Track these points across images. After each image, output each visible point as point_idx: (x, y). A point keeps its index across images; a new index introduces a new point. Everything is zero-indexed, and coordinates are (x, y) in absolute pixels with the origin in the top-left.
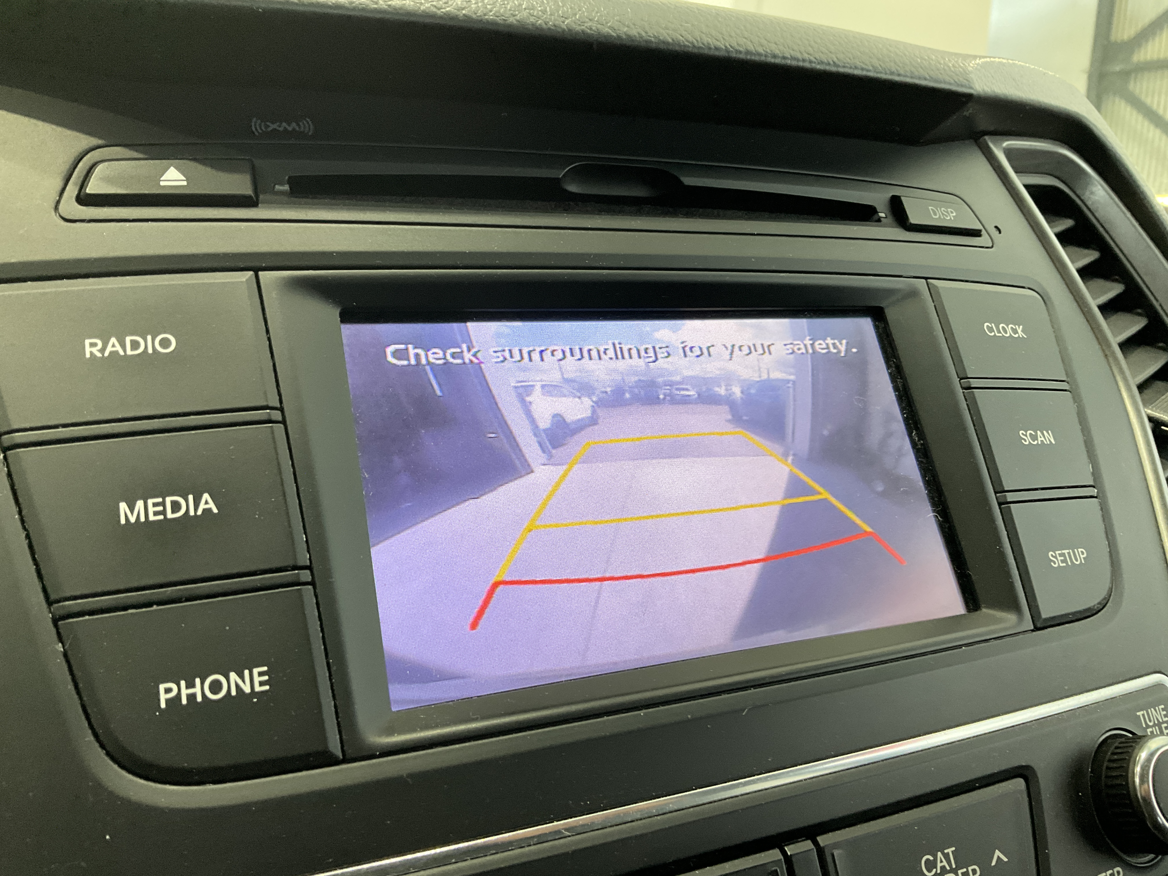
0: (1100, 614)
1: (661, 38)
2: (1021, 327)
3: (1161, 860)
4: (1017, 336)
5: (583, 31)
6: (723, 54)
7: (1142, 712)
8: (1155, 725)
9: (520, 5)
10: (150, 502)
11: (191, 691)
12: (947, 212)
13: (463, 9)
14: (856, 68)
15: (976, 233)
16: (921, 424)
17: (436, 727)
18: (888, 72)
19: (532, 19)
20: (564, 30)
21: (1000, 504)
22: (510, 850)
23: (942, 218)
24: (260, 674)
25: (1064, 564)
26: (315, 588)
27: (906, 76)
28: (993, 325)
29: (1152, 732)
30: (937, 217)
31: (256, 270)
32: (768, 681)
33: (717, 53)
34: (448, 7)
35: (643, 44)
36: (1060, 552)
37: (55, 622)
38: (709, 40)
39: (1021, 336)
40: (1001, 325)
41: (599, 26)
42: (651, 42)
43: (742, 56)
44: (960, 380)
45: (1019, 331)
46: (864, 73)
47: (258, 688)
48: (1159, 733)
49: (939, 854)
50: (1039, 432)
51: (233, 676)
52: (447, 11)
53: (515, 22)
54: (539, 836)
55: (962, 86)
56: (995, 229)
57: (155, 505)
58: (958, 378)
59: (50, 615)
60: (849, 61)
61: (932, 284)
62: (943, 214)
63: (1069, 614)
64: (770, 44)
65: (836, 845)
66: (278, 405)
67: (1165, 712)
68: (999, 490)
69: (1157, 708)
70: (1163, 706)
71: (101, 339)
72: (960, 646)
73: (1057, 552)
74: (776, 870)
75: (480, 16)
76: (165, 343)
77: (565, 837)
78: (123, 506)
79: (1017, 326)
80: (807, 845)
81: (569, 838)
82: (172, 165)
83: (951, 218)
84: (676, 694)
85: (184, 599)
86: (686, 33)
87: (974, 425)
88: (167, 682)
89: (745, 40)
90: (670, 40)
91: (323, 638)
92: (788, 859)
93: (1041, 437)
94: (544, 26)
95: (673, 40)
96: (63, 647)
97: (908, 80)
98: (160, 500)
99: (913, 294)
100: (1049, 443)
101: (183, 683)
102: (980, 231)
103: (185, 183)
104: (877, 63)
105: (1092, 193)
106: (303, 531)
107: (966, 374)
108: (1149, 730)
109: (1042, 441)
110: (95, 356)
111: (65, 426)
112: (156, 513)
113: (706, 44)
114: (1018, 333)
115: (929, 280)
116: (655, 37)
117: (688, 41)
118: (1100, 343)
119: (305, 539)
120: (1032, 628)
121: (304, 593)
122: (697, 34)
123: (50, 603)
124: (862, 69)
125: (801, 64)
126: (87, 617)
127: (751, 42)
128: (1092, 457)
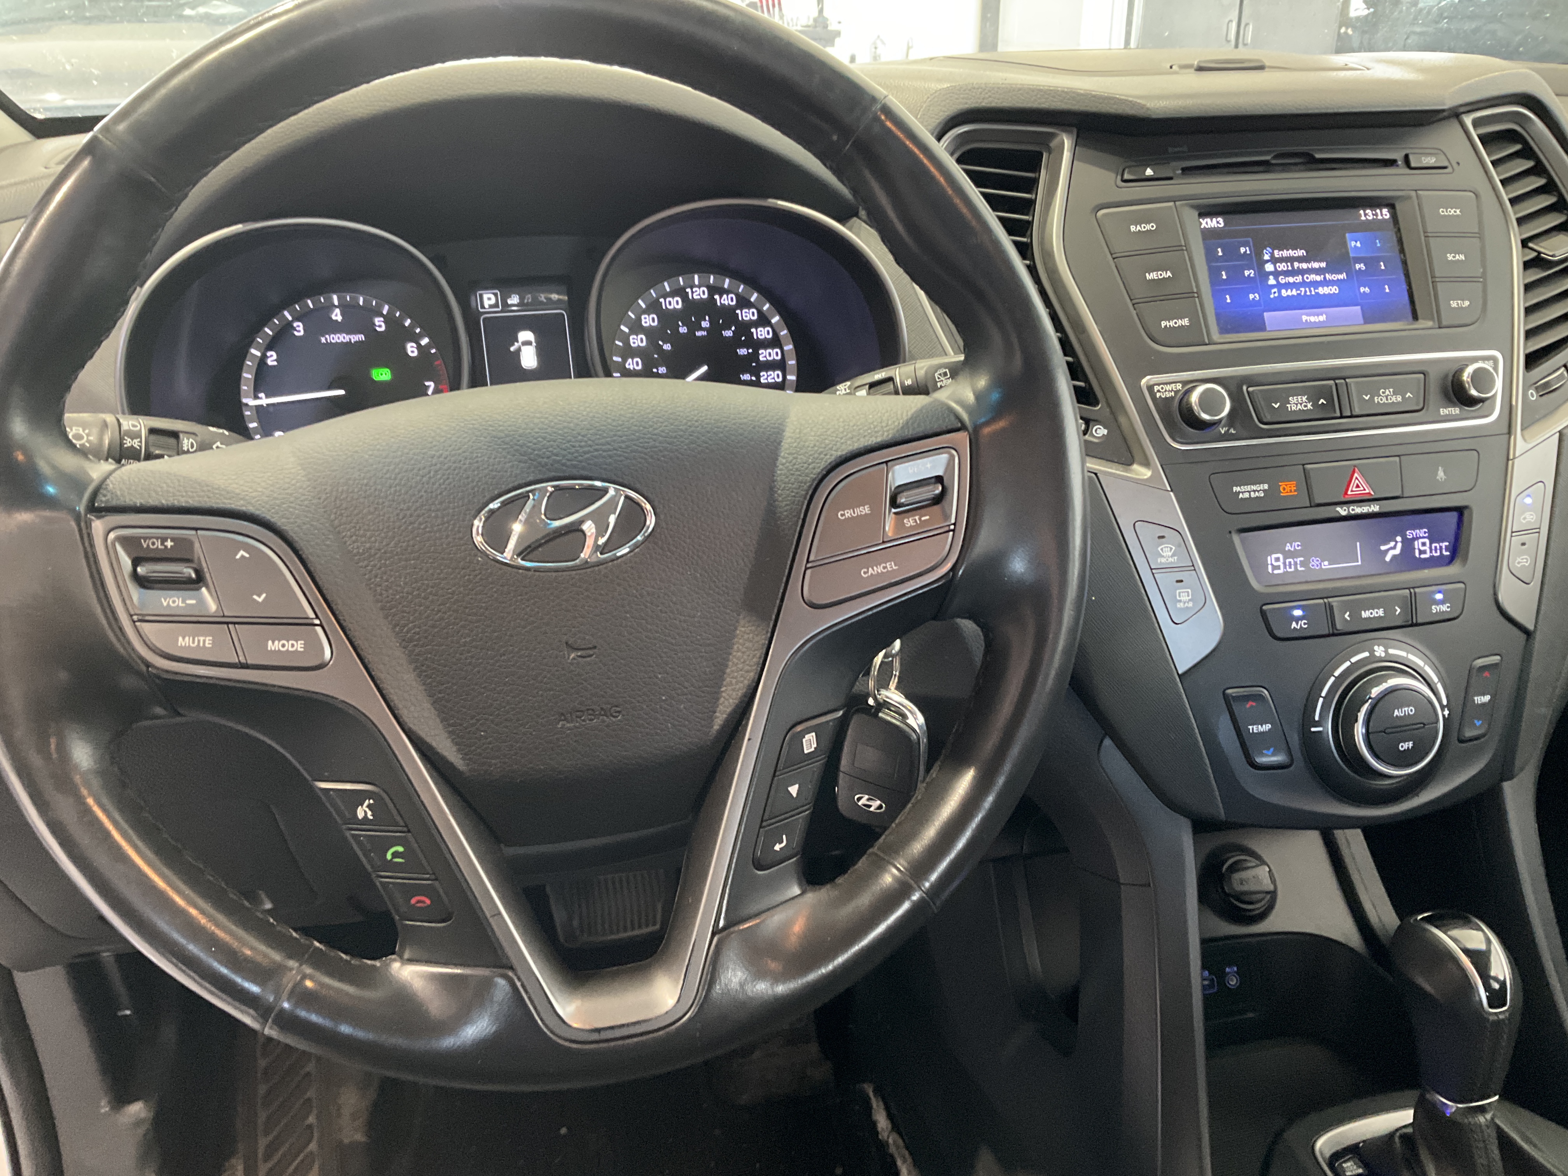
0: (1471, 325)
2: (1460, 209)
3: (1478, 411)
4: (1456, 214)
11: (1169, 324)
12: (1433, 159)
15: (1445, 167)
16: (1405, 252)
23: (1428, 162)
24: (1187, 320)
25: (1458, 307)
26: (1199, 298)
28: (1444, 209)
30: (1425, 162)
31: (1175, 201)
39: (1459, 214)
40: (1449, 209)
44: (1424, 234)
45: (1458, 211)
47: (1186, 324)
49: (1387, 390)
50: (1457, 255)
51: (1180, 321)
56: (1458, 164)
57: (1156, 274)
59: (1132, 303)
61: (1418, 193)
63: (1456, 324)
65: (1352, 383)
66: (1184, 244)
68: (1433, 276)
71: (1135, 225)
73: (1455, 302)
76: (1153, 226)
78: (1147, 275)
80: (1343, 381)
82: (1149, 167)
83: (1434, 162)
85: (1165, 300)
87: (1427, 252)
88: (1163, 321)
91: (1201, 312)
92: (1336, 384)
96: (1136, 311)
99: (1408, 198)
100: (1461, 259)
101: (1167, 322)
102: (1448, 166)
103: (1153, 173)
105: (1537, 131)
106: (1194, 281)
107: (1427, 231)
109: (1458, 259)
110: (1134, 231)
111: (1129, 251)
112: (1156, 277)
118: (1505, 215)
119: (1195, 285)
120: (1438, 327)
121: (1196, 298)
123: (1131, 300)
126: (1141, 304)
128: (1484, 266)
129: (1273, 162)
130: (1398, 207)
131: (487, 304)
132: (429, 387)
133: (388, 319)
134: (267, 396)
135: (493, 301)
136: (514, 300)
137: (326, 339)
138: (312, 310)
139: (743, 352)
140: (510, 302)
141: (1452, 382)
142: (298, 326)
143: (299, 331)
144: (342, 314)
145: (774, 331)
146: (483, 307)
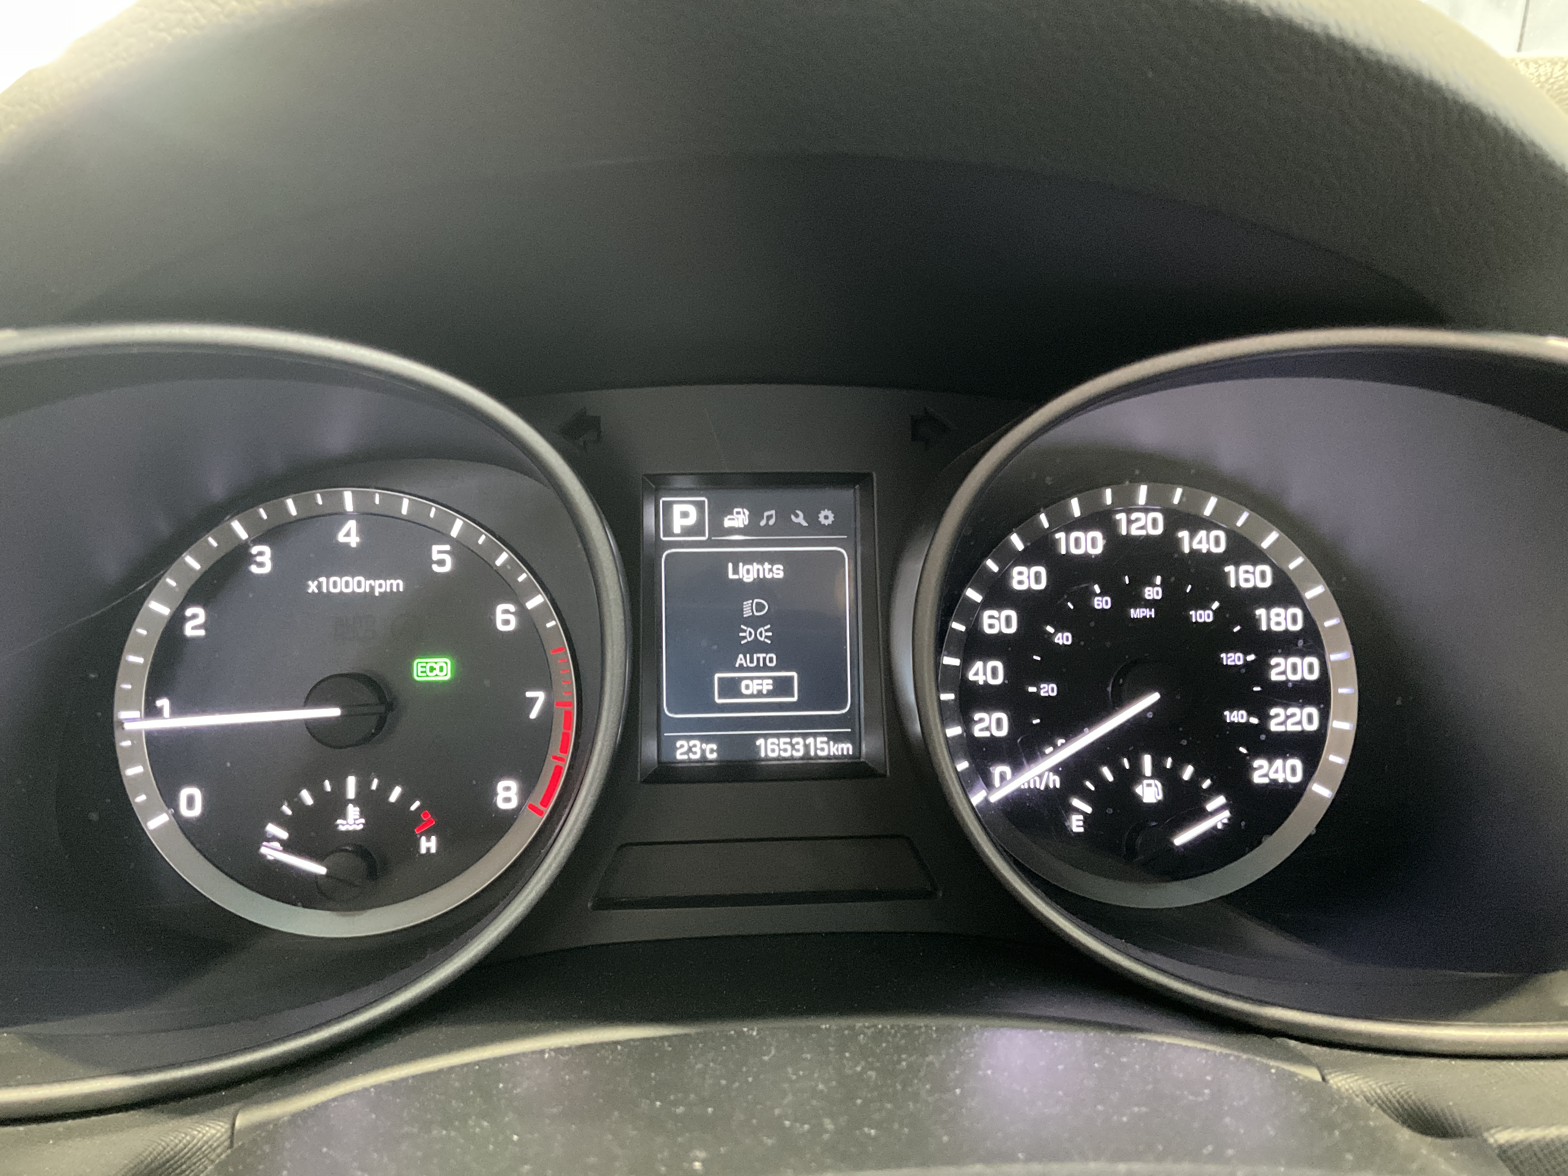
131: (678, 524)
132: (534, 700)
133: (461, 549)
134: (178, 710)
135: (692, 520)
136: (738, 519)
137: (319, 586)
138: (298, 520)
139: (1233, 659)
140: (728, 523)
142: (261, 554)
143: (261, 565)
144: (360, 532)
145: (1307, 616)
146: (669, 532)
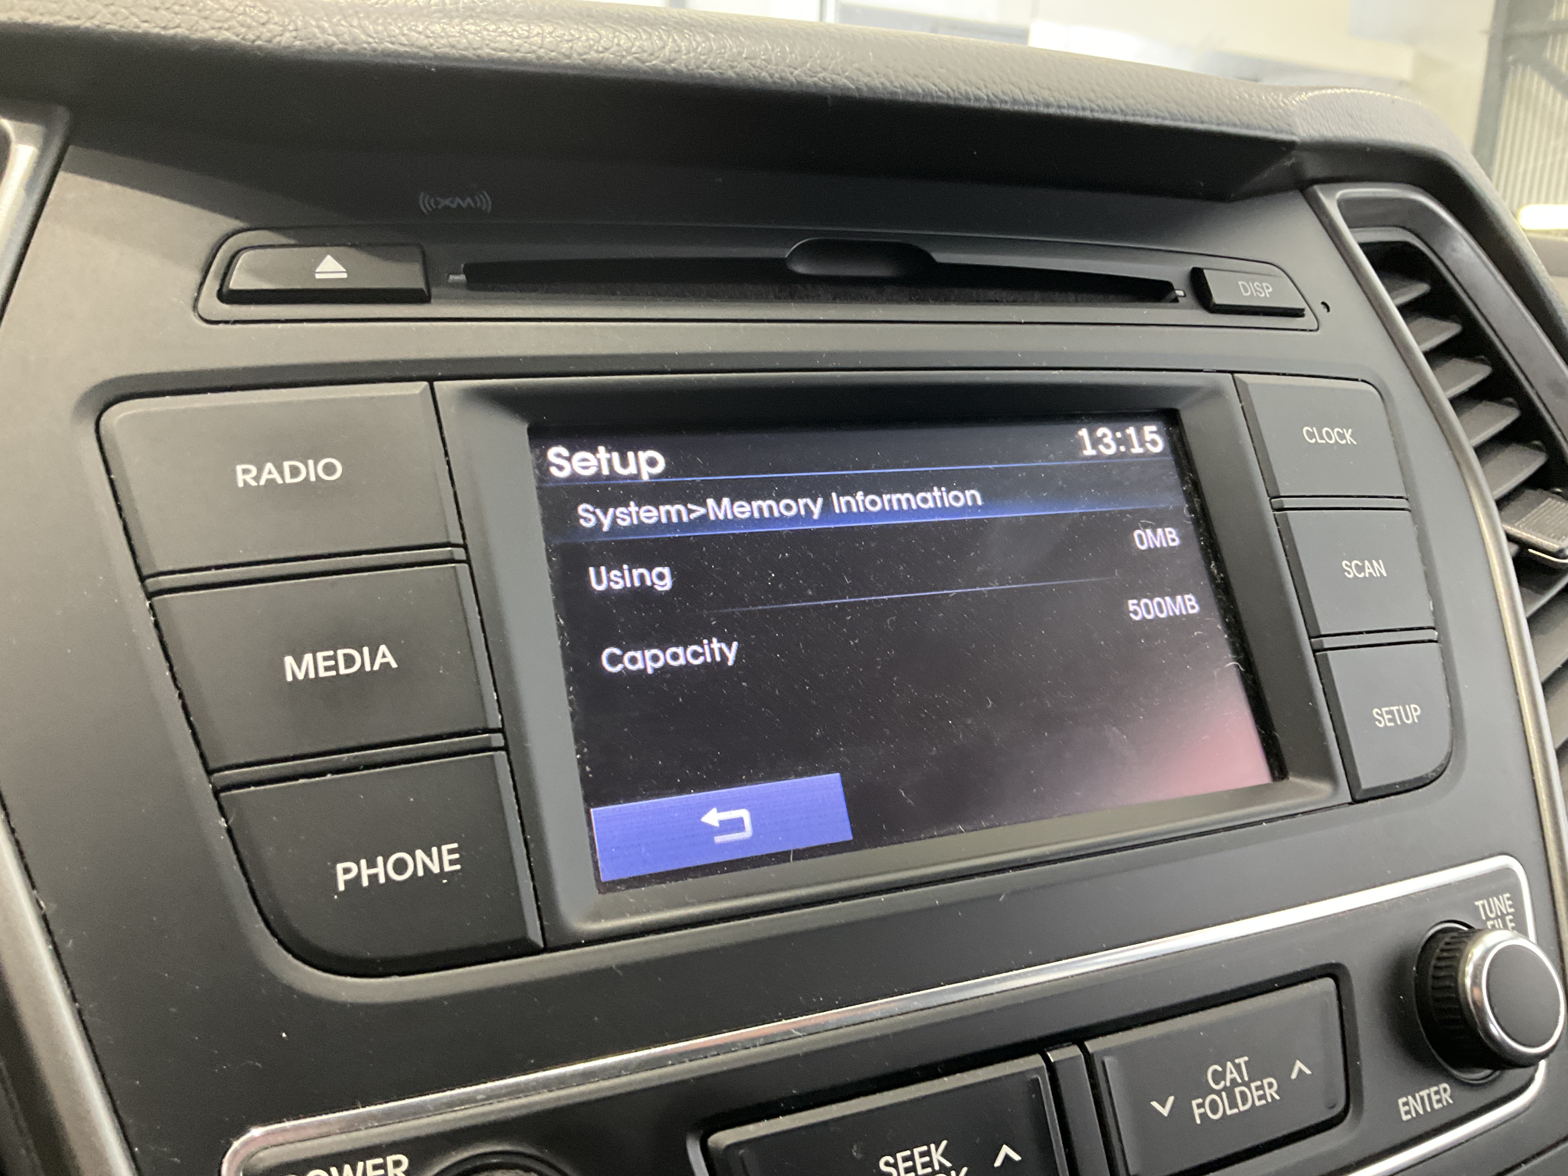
0: (1434, 784)
1: (910, 89)
2: (1350, 430)
3: (1499, 1076)
4: (1344, 442)
5: (815, 84)
6: (984, 105)
7: (1481, 902)
8: (1497, 917)
9: (740, 53)
10: (320, 655)
11: (372, 871)
12: (1262, 288)
13: (671, 61)
14: (1148, 115)
15: (1297, 313)
16: (1221, 555)
17: (648, 911)
18: (1188, 118)
19: (754, 72)
20: (792, 84)
21: (1315, 651)
22: (734, 1051)
23: (1255, 295)
24: (451, 852)
25: (1392, 724)
26: (508, 754)
27: (1211, 123)
28: (1314, 429)
29: (1493, 926)
30: (1249, 294)
31: (431, 380)
32: (1029, 862)
33: (977, 105)
34: (654, 60)
35: (887, 96)
36: (1387, 709)
37: (216, 793)
38: (969, 89)
39: (1349, 443)
40: (1325, 429)
41: (834, 77)
42: (896, 93)
43: (1008, 107)
44: (1270, 500)
45: (1348, 436)
46: (1159, 122)
47: (447, 868)
48: (1501, 927)
49: (1229, 1064)
50: (1367, 563)
51: (419, 853)
52: (654, 65)
53: (733, 75)
54: (765, 1037)
55: (1281, 131)
56: (1322, 306)
57: (326, 659)
58: (1269, 496)
59: (211, 785)
60: (1139, 106)
61: (1240, 380)
62: (1256, 291)
63: (1395, 784)
64: (1043, 91)
65: (1108, 1052)
66: (461, 542)
67: (1510, 902)
68: (1314, 634)
69: (1501, 897)
70: (1508, 895)
71: (256, 465)
72: (1260, 823)
73: (1384, 709)
74: (1037, 1080)
75: (693, 70)
76: (329, 469)
77: (795, 1038)
78: (289, 661)
79: (1345, 430)
80: (1074, 1051)
81: (800, 1039)
82: (328, 253)
83: (1266, 295)
84: (922, 877)
85: (362, 767)
86: (939, 80)
87: (1286, 555)
88: (346, 860)
89: (1011, 86)
90: (920, 91)
91: (520, 811)
92: (1051, 1067)
93: (1369, 569)
94: (769, 80)
95: (924, 90)
96: (227, 822)
97: (1214, 128)
98: (331, 653)
99: (1216, 393)
100: (1379, 575)
101: (363, 862)
102: (1303, 310)
103: (345, 276)
104: (1174, 108)
105: (1454, 250)
106: (493, 688)
107: (1278, 491)
108: (1489, 923)
109: (1370, 574)
110: (250, 486)
111: (218, 567)
112: (327, 669)
113: (964, 93)
114: (1346, 439)
115: (1236, 375)
116: (902, 87)
117: (942, 91)
118: (1451, 449)
119: (496, 698)
120: (1350, 800)
121: (496, 760)
122: (953, 82)
123: (209, 772)
124: (1157, 117)
125: (1081, 114)
126: (253, 788)
127: (1020, 89)
128: (1433, 592)
129: (800, 269)
130: (1188, 418)
141: (1420, 988)
